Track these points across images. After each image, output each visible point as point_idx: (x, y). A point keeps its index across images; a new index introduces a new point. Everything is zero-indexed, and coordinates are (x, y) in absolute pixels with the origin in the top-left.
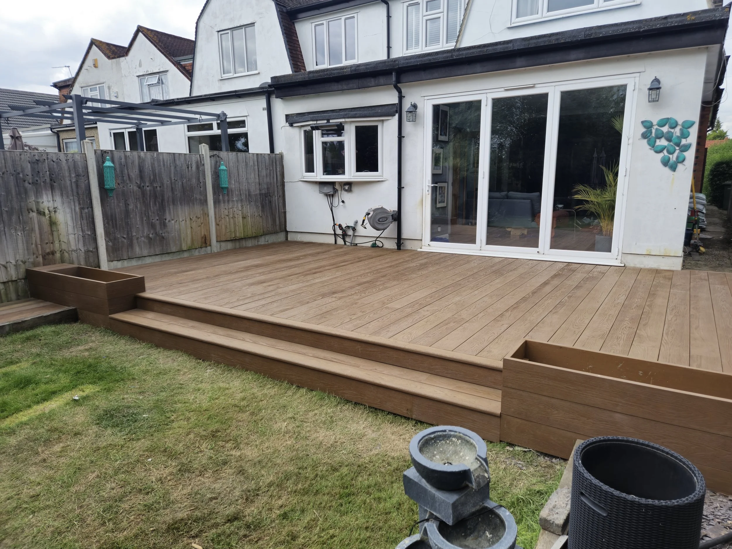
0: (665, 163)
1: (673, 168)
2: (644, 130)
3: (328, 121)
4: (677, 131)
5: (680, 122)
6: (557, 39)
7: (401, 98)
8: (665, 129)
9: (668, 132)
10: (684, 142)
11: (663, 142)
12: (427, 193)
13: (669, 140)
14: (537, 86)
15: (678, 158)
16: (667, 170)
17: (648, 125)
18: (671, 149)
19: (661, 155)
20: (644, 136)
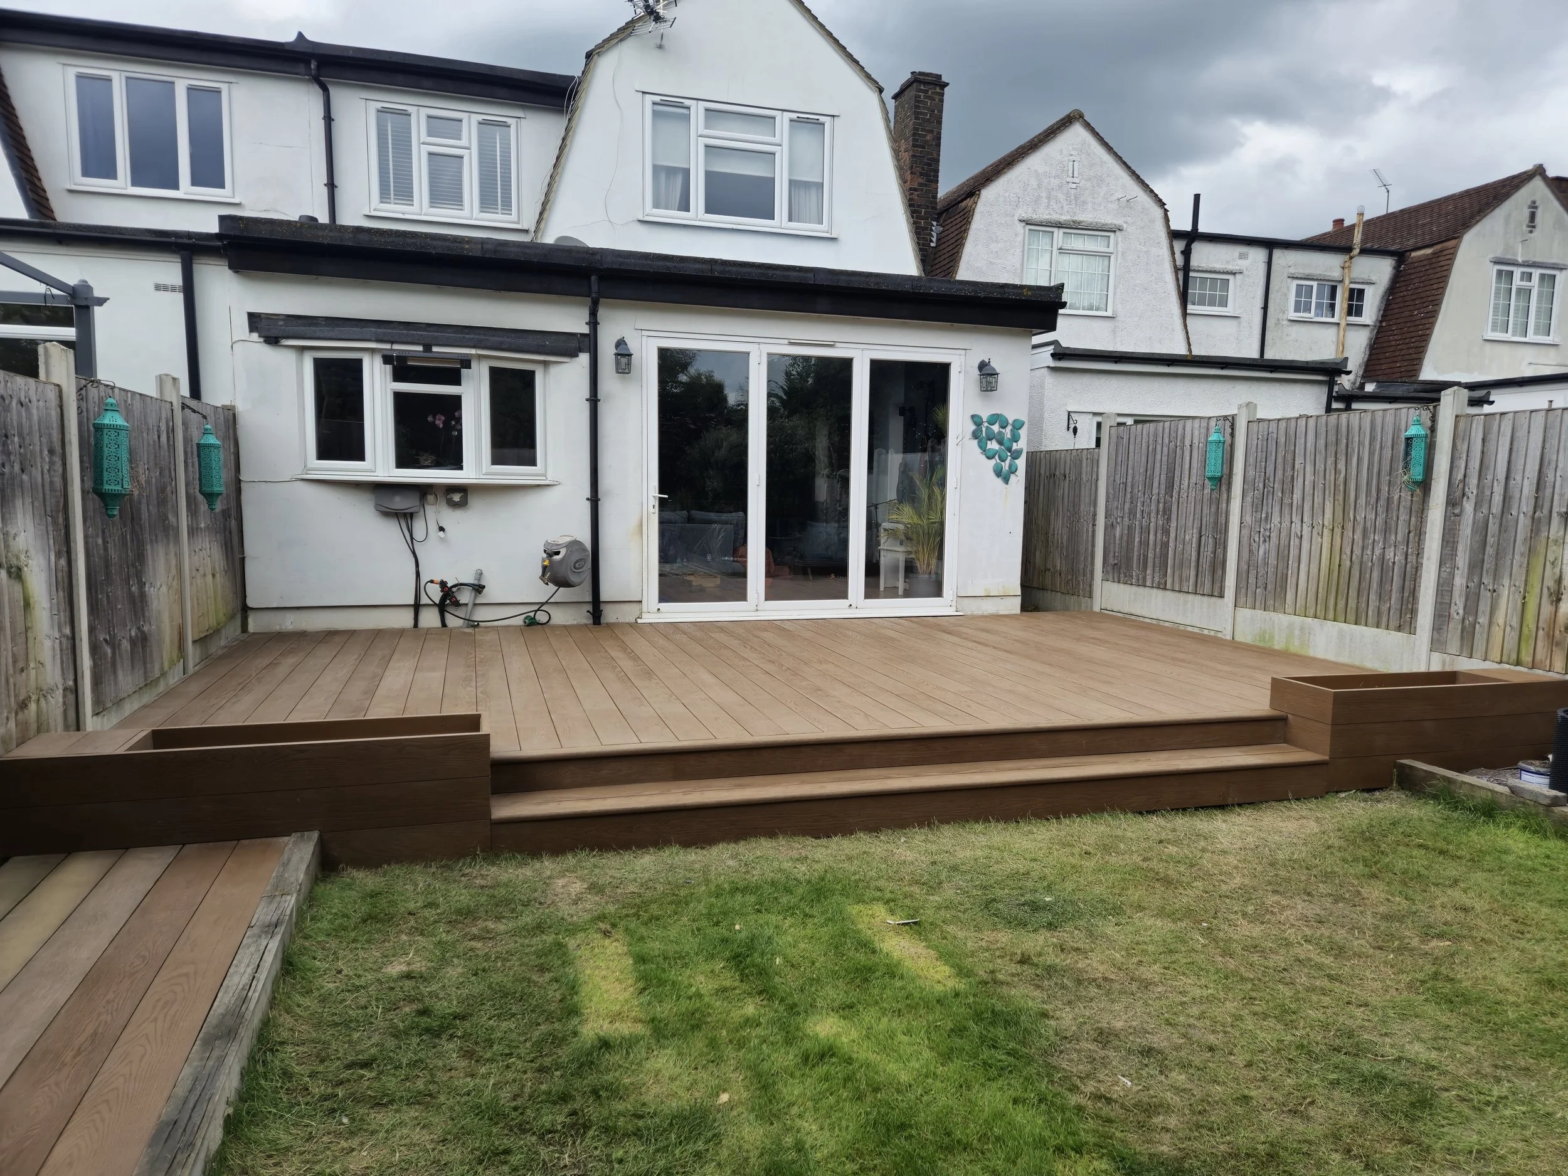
0: (998, 473)
1: (1006, 480)
2: (973, 427)
3: (428, 348)
4: (1008, 432)
5: (1011, 421)
6: (877, 284)
7: (594, 323)
8: (996, 428)
9: (1000, 432)
10: (1015, 446)
11: (993, 445)
12: (651, 509)
13: (1000, 443)
14: (838, 345)
15: (1010, 466)
16: (999, 482)
17: (976, 420)
18: (1003, 455)
19: (993, 462)
20: (975, 435)
